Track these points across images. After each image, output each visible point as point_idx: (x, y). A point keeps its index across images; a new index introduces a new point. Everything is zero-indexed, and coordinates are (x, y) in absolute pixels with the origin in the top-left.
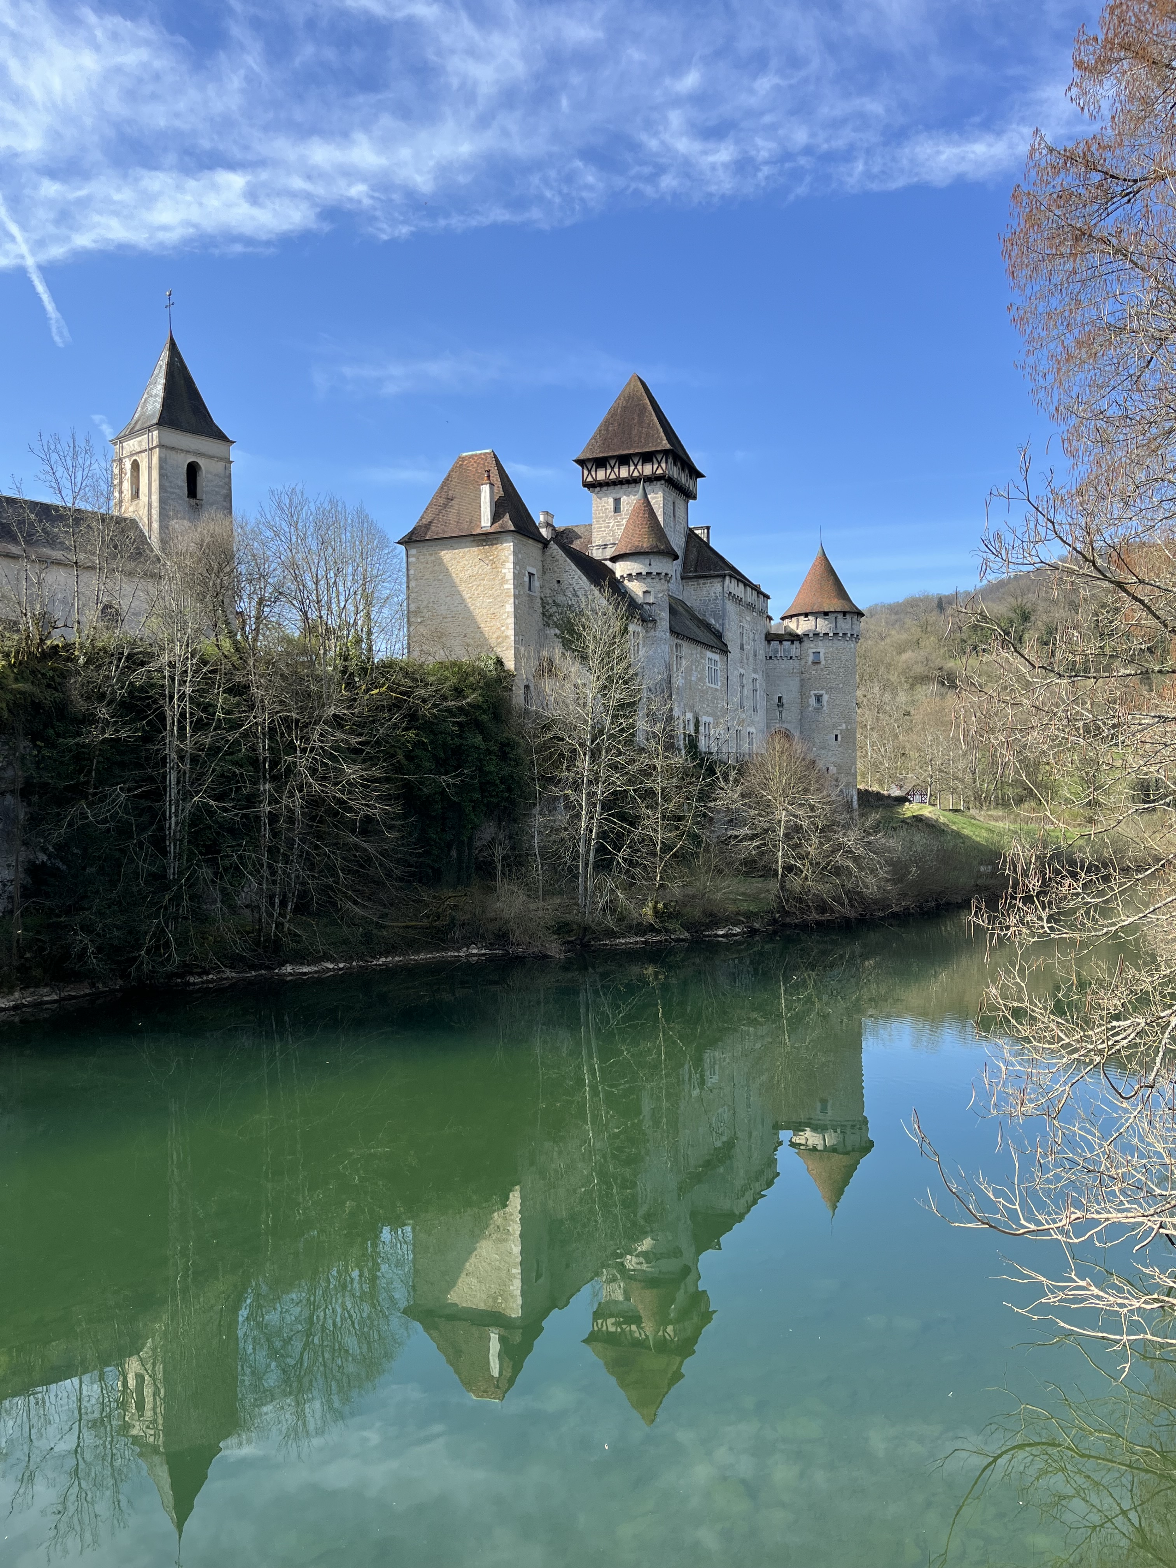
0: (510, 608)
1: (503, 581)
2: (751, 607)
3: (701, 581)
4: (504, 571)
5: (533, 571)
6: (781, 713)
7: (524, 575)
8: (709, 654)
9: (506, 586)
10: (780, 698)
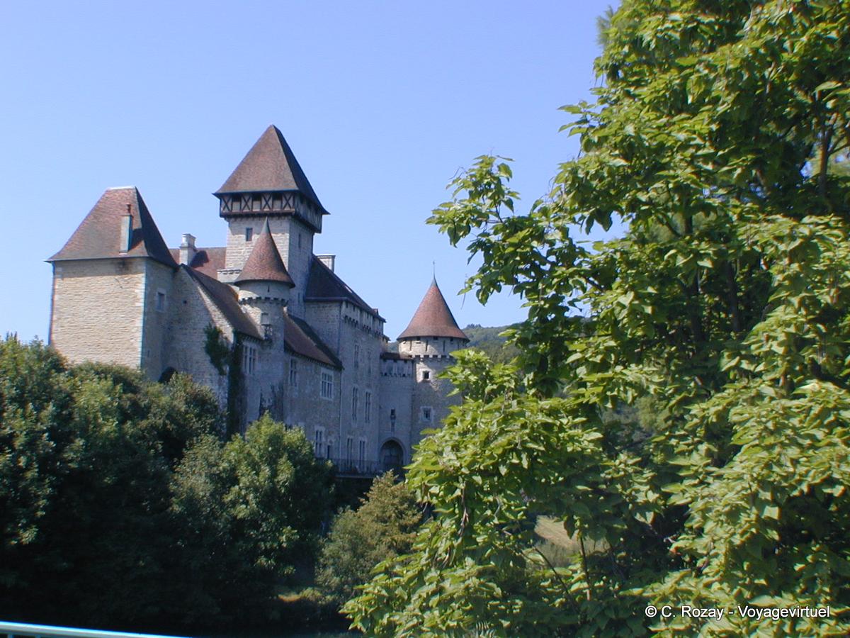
0: (139, 323)
1: (135, 299)
2: (366, 330)
3: (321, 305)
4: (136, 291)
5: (163, 291)
6: (393, 424)
7: (154, 295)
8: (323, 370)
9: (137, 304)
10: (393, 412)
